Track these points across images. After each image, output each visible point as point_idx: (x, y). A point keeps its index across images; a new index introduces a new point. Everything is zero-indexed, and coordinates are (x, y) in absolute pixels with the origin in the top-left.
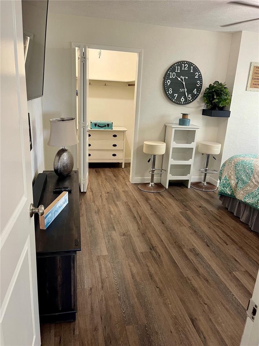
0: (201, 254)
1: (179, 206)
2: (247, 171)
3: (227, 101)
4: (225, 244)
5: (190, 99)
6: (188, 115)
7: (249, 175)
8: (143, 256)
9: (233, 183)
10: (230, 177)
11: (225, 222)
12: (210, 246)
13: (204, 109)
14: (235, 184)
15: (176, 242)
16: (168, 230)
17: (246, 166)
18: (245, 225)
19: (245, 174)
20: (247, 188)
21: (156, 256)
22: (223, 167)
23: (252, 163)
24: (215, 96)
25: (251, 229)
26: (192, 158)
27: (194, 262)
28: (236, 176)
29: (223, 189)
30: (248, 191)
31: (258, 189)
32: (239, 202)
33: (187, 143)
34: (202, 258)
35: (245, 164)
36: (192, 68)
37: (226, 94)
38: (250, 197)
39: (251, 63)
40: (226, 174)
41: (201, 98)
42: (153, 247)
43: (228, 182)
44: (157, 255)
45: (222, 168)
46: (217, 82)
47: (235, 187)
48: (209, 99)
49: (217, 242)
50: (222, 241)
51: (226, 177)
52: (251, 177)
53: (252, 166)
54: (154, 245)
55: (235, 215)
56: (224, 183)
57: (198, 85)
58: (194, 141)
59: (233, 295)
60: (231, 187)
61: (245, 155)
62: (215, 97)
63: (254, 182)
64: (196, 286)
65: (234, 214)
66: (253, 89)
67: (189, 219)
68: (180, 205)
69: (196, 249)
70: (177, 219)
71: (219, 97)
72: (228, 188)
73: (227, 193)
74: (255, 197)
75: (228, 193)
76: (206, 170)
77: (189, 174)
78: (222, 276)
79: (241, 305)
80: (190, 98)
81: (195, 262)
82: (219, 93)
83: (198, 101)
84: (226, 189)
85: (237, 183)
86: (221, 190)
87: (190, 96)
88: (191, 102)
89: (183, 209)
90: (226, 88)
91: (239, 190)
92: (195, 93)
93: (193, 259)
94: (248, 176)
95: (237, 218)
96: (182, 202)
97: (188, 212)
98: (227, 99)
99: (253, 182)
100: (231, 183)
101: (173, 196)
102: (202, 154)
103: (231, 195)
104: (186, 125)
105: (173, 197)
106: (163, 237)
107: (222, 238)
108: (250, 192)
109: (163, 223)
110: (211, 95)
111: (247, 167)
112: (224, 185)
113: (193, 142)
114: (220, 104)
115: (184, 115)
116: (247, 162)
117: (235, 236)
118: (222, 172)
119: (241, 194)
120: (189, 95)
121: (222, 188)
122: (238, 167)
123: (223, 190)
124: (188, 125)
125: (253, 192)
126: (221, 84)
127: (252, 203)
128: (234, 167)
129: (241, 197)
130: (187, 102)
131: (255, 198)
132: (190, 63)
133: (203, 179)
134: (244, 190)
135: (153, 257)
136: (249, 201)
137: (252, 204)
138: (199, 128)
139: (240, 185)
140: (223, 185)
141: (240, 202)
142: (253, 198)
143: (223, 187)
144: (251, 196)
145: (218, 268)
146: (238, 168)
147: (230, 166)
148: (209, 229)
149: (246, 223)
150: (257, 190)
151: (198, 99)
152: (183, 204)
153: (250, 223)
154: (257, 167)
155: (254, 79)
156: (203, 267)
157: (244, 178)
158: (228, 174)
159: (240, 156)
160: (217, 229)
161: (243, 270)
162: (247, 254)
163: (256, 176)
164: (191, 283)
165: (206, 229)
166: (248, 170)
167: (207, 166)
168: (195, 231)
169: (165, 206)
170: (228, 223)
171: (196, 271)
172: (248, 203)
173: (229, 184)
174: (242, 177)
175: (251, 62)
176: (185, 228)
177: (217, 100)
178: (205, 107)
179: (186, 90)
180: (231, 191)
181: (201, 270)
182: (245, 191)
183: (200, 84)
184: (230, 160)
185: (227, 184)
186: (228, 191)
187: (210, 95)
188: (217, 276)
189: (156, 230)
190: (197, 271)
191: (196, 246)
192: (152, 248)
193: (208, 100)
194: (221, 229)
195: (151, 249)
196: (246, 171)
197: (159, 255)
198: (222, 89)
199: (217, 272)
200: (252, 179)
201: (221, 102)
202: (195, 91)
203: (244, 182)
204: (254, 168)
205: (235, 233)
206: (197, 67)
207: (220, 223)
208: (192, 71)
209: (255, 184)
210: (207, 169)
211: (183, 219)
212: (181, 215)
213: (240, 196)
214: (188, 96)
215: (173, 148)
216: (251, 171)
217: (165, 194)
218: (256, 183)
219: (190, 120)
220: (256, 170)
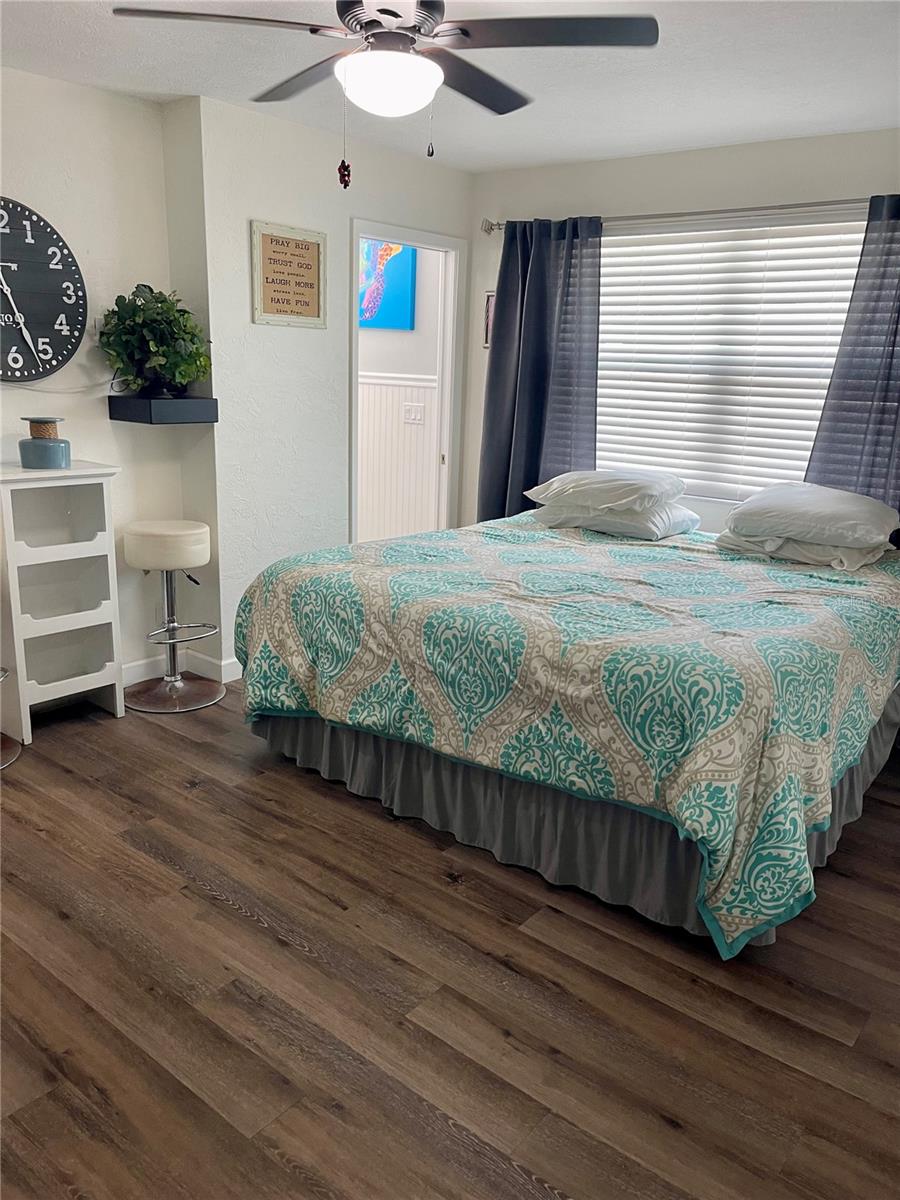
0: (270, 993)
1: (107, 811)
2: (343, 614)
3: (198, 363)
4: (339, 909)
5: (49, 357)
6: (54, 422)
7: (351, 627)
8: (26, 1133)
9: (298, 663)
10: (281, 644)
11: (304, 816)
12: (289, 939)
13: (113, 394)
14: (308, 669)
15: (152, 989)
16: (98, 939)
17: (335, 596)
18: (369, 802)
19: (335, 627)
20: (354, 675)
21: (89, 1101)
22: (244, 611)
23: (349, 583)
24: (151, 343)
25: (392, 814)
26: (111, 598)
27: (257, 1046)
28: (302, 640)
29: (266, 694)
30: (359, 683)
31: (392, 671)
32: (329, 728)
33: (74, 539)
34: (283, 1012)
35: (328, 588)
36: (28, 228)
37: (190, 336)
38: (371, 704)
39: (251, 223)
40: (265, 636)
41: (91, 353)
42: (57, 1061)
43: (277, 665)
44: (89, 1096)
45: (242, 614)
46: (147, 290)
47: (308, 680)
48: (131, 356)
49: (307, 910)
50: (325, 899)
51: (265, 646)
52: (362, 634)
53: (356, 595)
54: (59, 1050)
55: (325, 775)
56: (265, 671)
57: (69, 297)
58: (103, 529)
59: (446, 1118)
60: (293, 681)
61: (311, 557)
62: (153, 348)
63: (374, 647)
64: (308, 1158)
65: (318, 773)
66: (276, 318)
67: (169, 855)
68: (108, 803)
69: (243, 979)
70: (119, 872)
71: (168, 347)
72: (282, 688)
73: (282, 705)
74: (388, 699)
75: (287, 703)
76: (172, 632)
77: (111, 660)
78: (383, 1056)
79: (487, 1144)
80: (45, 352)
81: (262, 1043)
82: (162, 332)
83: (81, 366)
84: (274, 691)
85: (314, 662)
86: (258, 700)
87: (43, 343)
88: (54, 369)
89: (129, 817)
90: (185, 312)
91: (326, 687)
92: (65, 332)
93: (250, 1035)
94: (347, 629)
95: (334, 787)
96: (113, 785)
97: (157, 823)
98: (199, 355)
99: (371, 650)
100: (292, 668)
101: (69, 771)
102: (143, 573)
103: (297, 710)
104: (57, 467)
105: (68, 776)
106: (88, 988)
107: (318, 887)
108: (368, 688)
109: (65, 916)
110: (133, 339)
111: (339, 598)
112: (266, 678)
113: (99, 533)
114: (177, 374)
115: (39, 425)
116: (333, 580)
117: (354, 860)
118: (245, 631)
119: (336, 698)
120: (41, 340)
121: (263, 692)
122: (306, 604)
123: (266, 699)
124: (63, 465)
125: (378, 685)
126: (160, 298)
127: (382, 723)
128: (288, 608)
129: (338, 709)
130: (37, 371)
131: (389, 703)
132: (16, 205)
133: (165, 666)
134: (346, 682)
135: (75, 1113)
136: (371, 717)
137: (384, 726)
138: (112, 475)
139: (326, 666)
140: (262, 681)
141: (337, 728)
142: (381, 706)
143: (265, 688)
144: (375, 700)
145: (353, 1024)
146: (307, 609)
147: (272, 605)
148: (256, 866)
149: (372, 796)
150: (389, 675)
151: (81, 355)
152: (120, 795)
153: (384, 791)
154: (372, 593)
155: (270, 280)
156: (302, 1050)
157: (335, 639)
158: (272, 636)
159: (297, 561)
160: (287, 854)
161: (431, 987)
162: (421, 917)
163: (376, 627)
164: (282, 1156)
165: (246, 873)
166: (344, 609)
167: (173, 615)
168: (214, 900)
169: (48, 832)
170: (315, 819)
171: (283, 1084)
172: (368, 726)
173: (284, 672)
174: (328, 637)
175: (252, 218)
176: (168, 900)
177: (163, 361)
178: (116, 388)
179: (20, 319)
180: (298, 694)
181: (299, 1070)
182: (349, 684)
183: (77, 295)
184: (267, 582)
185: (275, 674)
186: (283, 698)
187: (127, 341)
188: (363, 1062)
189: (43, 963)
190: (286, 1082)
191: (241, 967)
192: (53, 1069)
193: (125, 358)
194: (301, 852)
195: (50, 1077)
196: (338, 615)
197: (101, 1091)
198: (172, 318)
199: (358, 1049)
200: (367, 638)
201: (177, 365)
202: (61, 324)
203: (339, 657)
204: (362, 601)
205: (350, 847)
206: (47, 225)
207: (286, 826)
208: (30, 240)
209: (379, 656)
210: (176, 624)
211: (144, 861)
212: (131, 850)
213: (335, 706)
214: (36, 346)
215: (19, 567)
216: (356, 613)
217: (26, 772)
218: (380, 652)
219: (66, 442)
220: (370, 605)
